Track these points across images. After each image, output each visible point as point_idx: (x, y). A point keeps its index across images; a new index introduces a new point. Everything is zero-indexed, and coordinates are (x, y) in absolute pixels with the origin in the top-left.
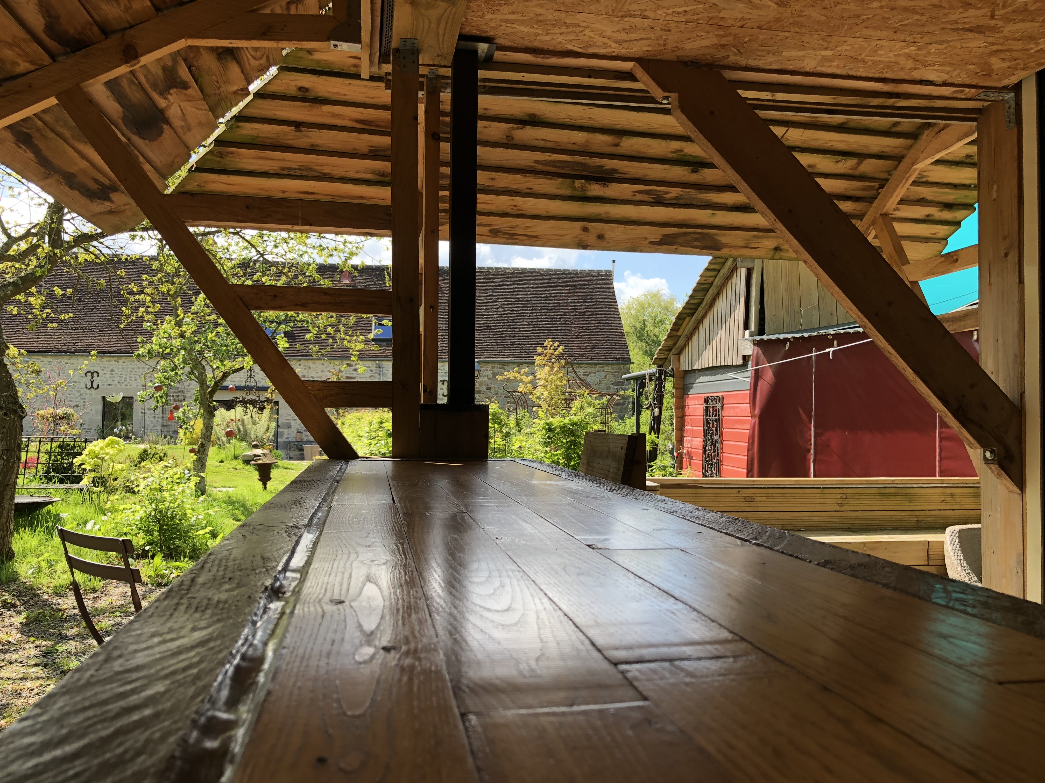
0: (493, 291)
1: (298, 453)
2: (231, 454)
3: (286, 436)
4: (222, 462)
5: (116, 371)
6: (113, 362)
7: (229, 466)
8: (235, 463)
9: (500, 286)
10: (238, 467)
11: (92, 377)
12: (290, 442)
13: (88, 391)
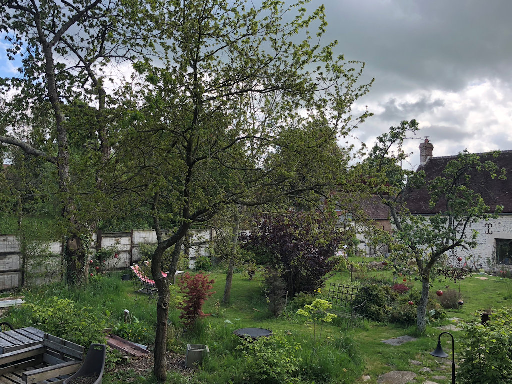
6: (500, 218)
11: (489, 227)
13: (487, 235)
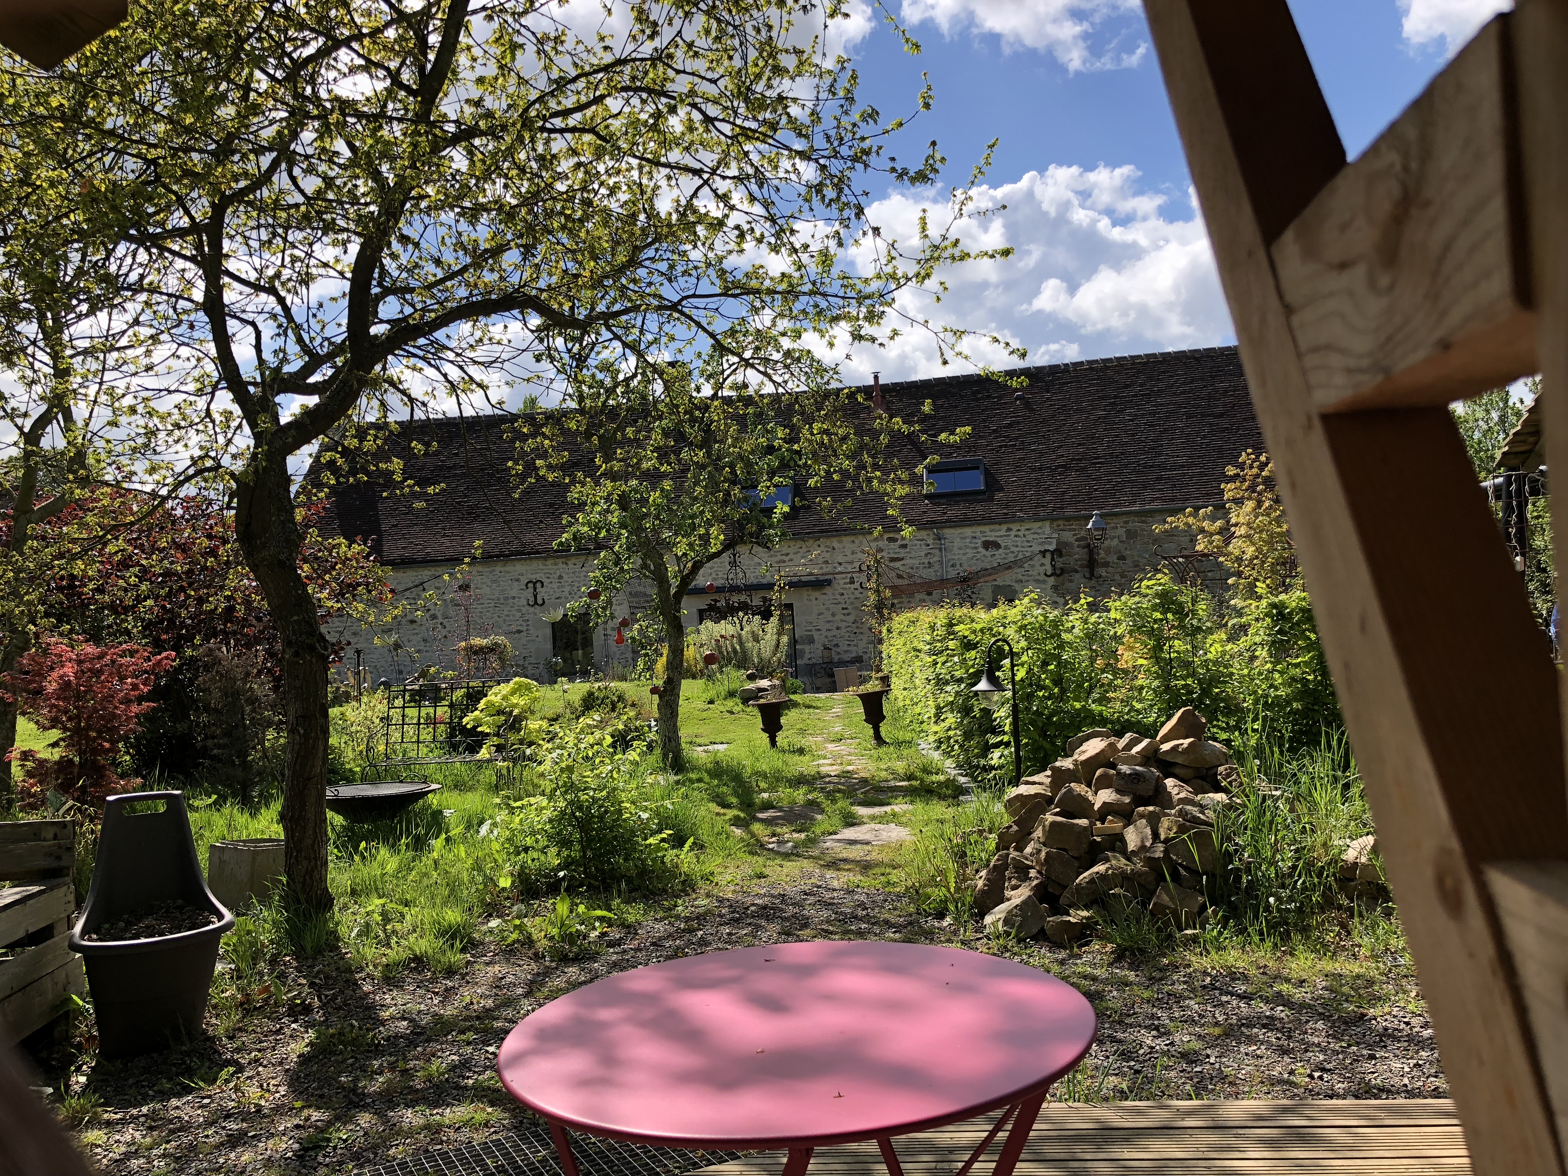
0: (1116, 397)
1: (828, 680)
2: (723, 689)
3: (807, 656)
4: (711, 702)
5: (565, 577)
6: (561, 566)
7: (722, 708)
8: (730, 703)
9: (1127, 386)
10: (736, 709)
11: (535, 589)
12: (814, 665)
